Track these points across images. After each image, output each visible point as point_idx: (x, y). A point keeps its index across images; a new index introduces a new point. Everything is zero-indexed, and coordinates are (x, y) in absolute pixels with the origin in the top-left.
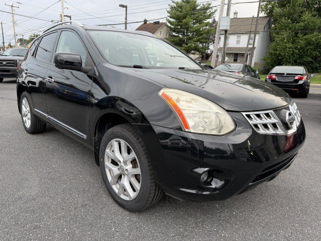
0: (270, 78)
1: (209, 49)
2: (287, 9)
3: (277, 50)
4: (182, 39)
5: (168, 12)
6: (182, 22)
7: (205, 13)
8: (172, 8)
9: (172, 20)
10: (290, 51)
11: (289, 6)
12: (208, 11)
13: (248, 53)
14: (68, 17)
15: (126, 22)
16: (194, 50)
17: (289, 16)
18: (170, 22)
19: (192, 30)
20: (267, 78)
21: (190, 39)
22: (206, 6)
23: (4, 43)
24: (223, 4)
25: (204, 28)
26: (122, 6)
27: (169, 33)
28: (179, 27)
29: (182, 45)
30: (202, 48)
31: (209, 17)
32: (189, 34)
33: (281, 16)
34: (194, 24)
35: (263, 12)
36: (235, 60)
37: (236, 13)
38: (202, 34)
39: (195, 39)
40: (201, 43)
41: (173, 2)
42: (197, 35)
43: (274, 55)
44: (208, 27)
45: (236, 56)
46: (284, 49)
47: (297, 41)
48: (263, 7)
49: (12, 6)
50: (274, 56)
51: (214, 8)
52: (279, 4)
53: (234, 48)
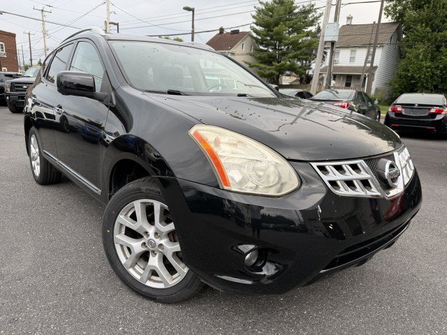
0: (394, 110)
1: (310, 69)
2: (424, 13)
3: (409, 71)
4: (272, 54)
5: (254, 17)
6: (272, 31)
7: (306, 18)
8: (259, 11)
9: (258, 28)
10: (428, 72)
11: (428, 7)
12: (310, 16)
13: (367, 74)
14: (115, 24)
15: (193, 31)
16: (289, 70)
17: (428, 21)
18: (256, 31)
19: (286, 42)
20: (390, 110)
21: (284, 54)
22: (307, 8)
23: (31, 60)
24: (329, 4)
25: (304, 39)
26: (187, 9)
27: (255, 46)
28: (268, 38)
29: (271, 63)
30: (300, 67)
31: (312, 23)
32: (283, 47)
33: (416, 22)
34: (290, 33)
35: (390, 17)
36: (348, 85)
37: (349, 18)
38: (300, 48)
39: (291, 55)
40: (299, 60)
41: (261, 3)
42: (293, 48)
43: (405, 78)
44: (309, 38)
45: (349, 79)
46: (419, 69)
47: (439, 57)
48: (390, 8)
49: (42, 11)
50: (404, 80)
51: (319, 12)
52: (413, 4)
53: (346, 67)
